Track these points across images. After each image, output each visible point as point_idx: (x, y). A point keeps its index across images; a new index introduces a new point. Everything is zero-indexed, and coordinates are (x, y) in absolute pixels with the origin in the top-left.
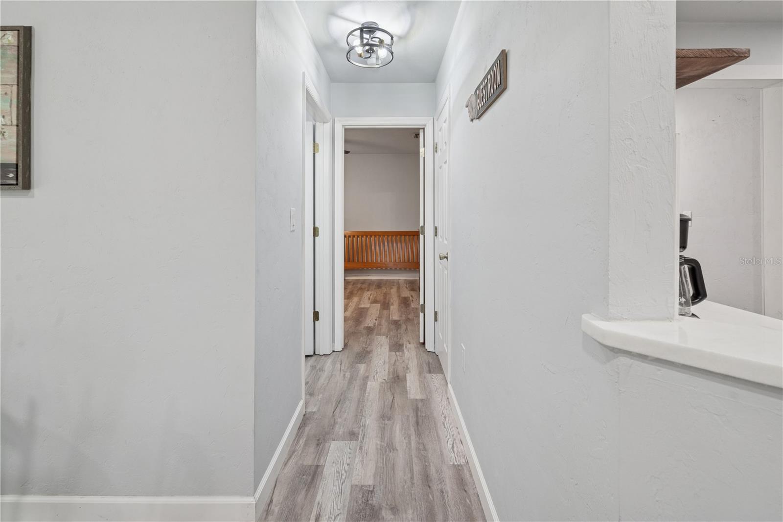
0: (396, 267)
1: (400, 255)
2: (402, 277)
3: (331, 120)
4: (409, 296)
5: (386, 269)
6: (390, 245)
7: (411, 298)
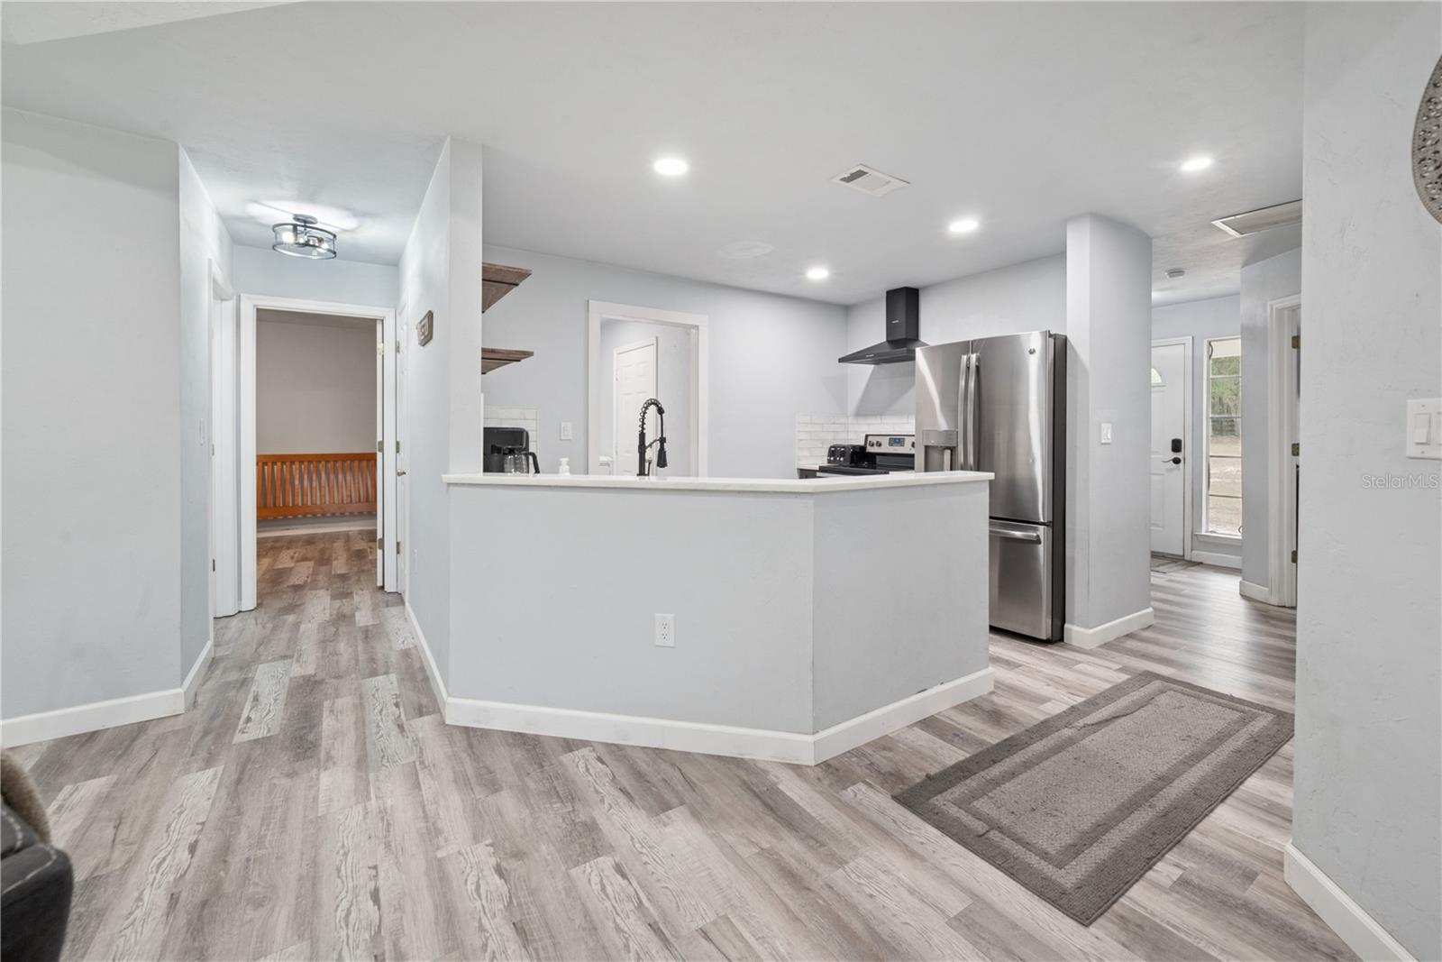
0: (342, 511)
1: (350, 491)
2: (353, 527)
3: (235, 297)
4: (366, 547)
5: (324, 515)
6: (332, 477)
7: (369, 550)
